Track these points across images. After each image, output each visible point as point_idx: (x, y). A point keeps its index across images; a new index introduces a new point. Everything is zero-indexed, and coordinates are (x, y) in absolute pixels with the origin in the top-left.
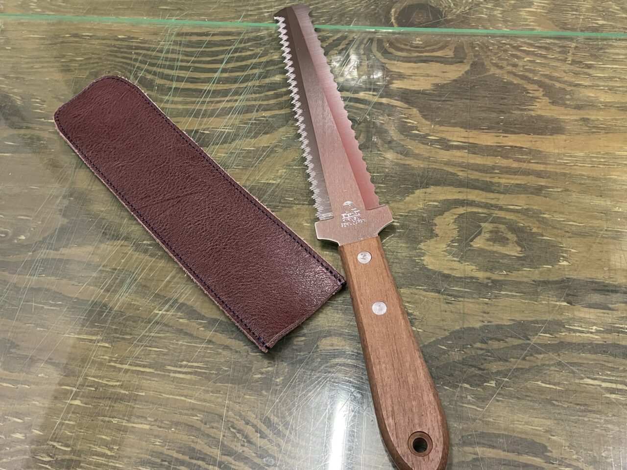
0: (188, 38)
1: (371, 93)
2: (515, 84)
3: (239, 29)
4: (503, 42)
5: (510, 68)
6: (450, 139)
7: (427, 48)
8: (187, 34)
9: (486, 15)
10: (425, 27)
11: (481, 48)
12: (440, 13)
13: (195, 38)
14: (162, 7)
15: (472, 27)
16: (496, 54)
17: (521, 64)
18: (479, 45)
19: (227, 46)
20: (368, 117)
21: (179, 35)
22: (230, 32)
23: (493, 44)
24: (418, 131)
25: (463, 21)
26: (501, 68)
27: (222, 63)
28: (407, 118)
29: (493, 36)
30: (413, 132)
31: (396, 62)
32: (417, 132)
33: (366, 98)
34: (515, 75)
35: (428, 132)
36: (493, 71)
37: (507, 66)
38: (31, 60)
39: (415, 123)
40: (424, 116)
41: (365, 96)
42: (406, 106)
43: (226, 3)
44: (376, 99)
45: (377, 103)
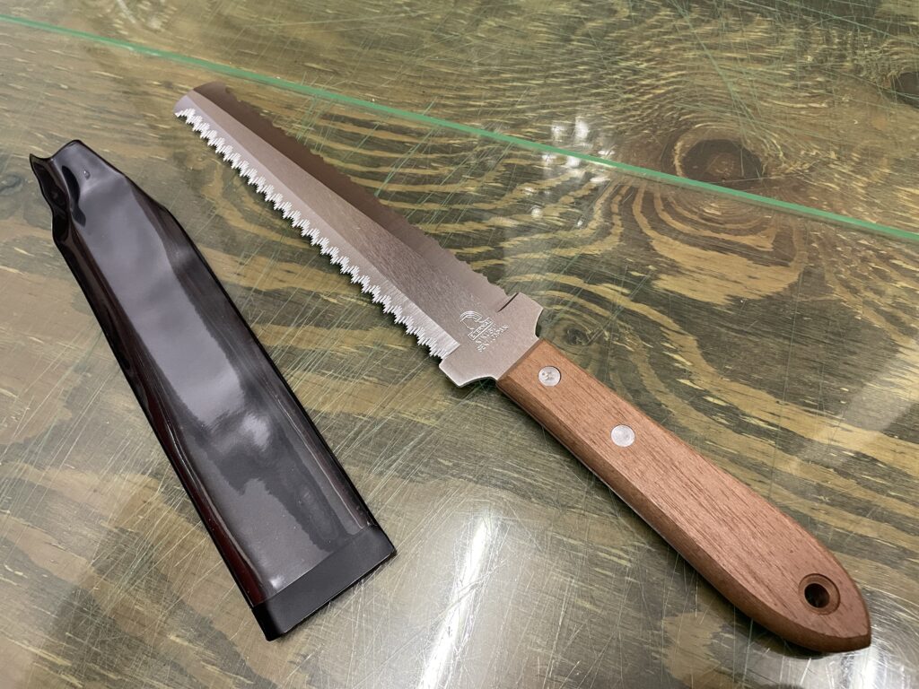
0: (339, 126)
1: (619, 289)
2: (875, 329)
3: (421, 127)
4: (862, 242)
5: (870, 295)
6: (747, 411)
7: (728, 226)
8: (338, 118)
9: (838, 185)
10: (729, 186)
11: (823, 245)
12: (759, 164)
13: (349, 128)
14: (309, 64)
15: (811, 204)
16: (848, 262)
17: (890, 291)
18: (819, 239)
19: (397, 152)
20: (607, 334)
21: (326, 116)
22: (408, 128)
23: (845, 243)
24: (692, 381)
25: (796, 187)
26: (855, 291)
27: (382, 181)
28: (675, 352)
29: (845, 228)
30: (682, 381)
31: (671, 241)
32: (688, 383)
33: (609, 297)
34: (878, 311)
35: (707, 387)
36: (838, 293)
37: (866, 288)
38: (90, 113)
39: (689, 364)
40: (706, 355)
41: (608, 293)
42: (676, 327)
43: (409, 76)
44: (625, 303)
45: (626, 311)
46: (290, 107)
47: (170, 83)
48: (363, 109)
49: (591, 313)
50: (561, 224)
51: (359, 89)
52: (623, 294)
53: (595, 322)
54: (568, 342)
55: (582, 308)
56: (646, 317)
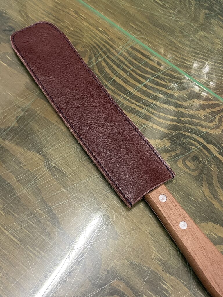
0: (136, 53)
1: (216, 148)
8: (137, 50)
13: (139, 55)
14: (131, 24)
19: (154, 71)
20: (206, 162)
21: (133, 48)
27: (146, 80)
33: (212, 150)
41: (211, 148)
43: (167, 43)
44: (217, 154)
45: (216, 157)
46: (119, 39)
47: (78, 12)
48: (146, 50)
49: (204, 153)
50: (203, 119)
51: (147, 41)
52: (216, 151)
53: (204, 156)
54: (193, 160)
55: (201, 151)
56: (221, 161)
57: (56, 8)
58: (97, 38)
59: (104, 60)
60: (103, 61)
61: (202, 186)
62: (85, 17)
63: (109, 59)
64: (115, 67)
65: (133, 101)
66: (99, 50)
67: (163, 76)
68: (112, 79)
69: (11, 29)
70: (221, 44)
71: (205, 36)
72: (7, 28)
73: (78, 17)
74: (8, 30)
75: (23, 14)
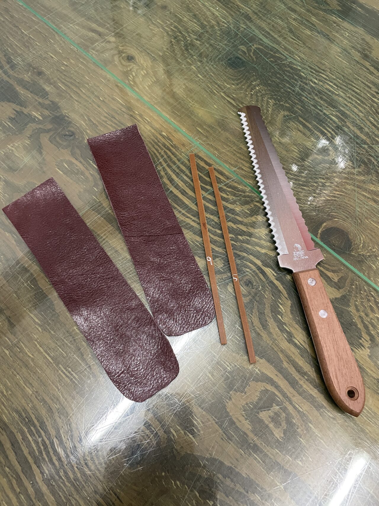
0: (199, 161)
1: (273, 272)
2: (357, 327)
3: (230, 175)
4: (372, 293)
5: (363, 314)
6: (296, 336)
7: (325, 265)
8: (200, 158)
9: (376, 267)
10: (334, 250)
11: (356, 288)
12: (350, 246)
13: (202, 164)
14: (198, 129)
15: (361, 270)
16: (362, 298)
17: (371, 316)
18: (356, 285)
20: (261, 287)
21: (196, 155)
22: (224, 173)
23: (365, 291)
24: (282, 317)
25: (360, 261)
26: (358, 310)
27: (206, 192)
28: (281, 304)
29: (369, 285)
30: (279, 316)
33: (268, 274)
34: (362, 321)
35: (286, 322)
36: (352, 309)
37: (362, 311)
38: (108, 116)
39: (284, 311)
40: (292, 310)
41: (268, 272)
42: (286, 296)
43: (234, 150)
44: (273, 279)
45: (272, 282)
46: (183, 145)
47: (142, 115)
48: (211, 158)
49: (259, 277)
50: (264, 238)
51: (213, 148)
52: (273, 275)
53: (258, 281)
54: (246, 285)
55: (256, 274)
56: (277, 287)
57: (120, 111)
58: (159, 144)
59: (164, 168)
60: (162, 170)
61: (252, 314)
62: (149, 120)
63: (169, 167)
64: (174, 177)
65: (189, 215)
66: (159, 157)
67: (225, 188)
68: (169, 190)
69: (71, 134)
70: (297, 151)
71: (280, 142)
72: (67, 133)
73: (142, 121)
74: (68, 135)
75: (86, 118)
